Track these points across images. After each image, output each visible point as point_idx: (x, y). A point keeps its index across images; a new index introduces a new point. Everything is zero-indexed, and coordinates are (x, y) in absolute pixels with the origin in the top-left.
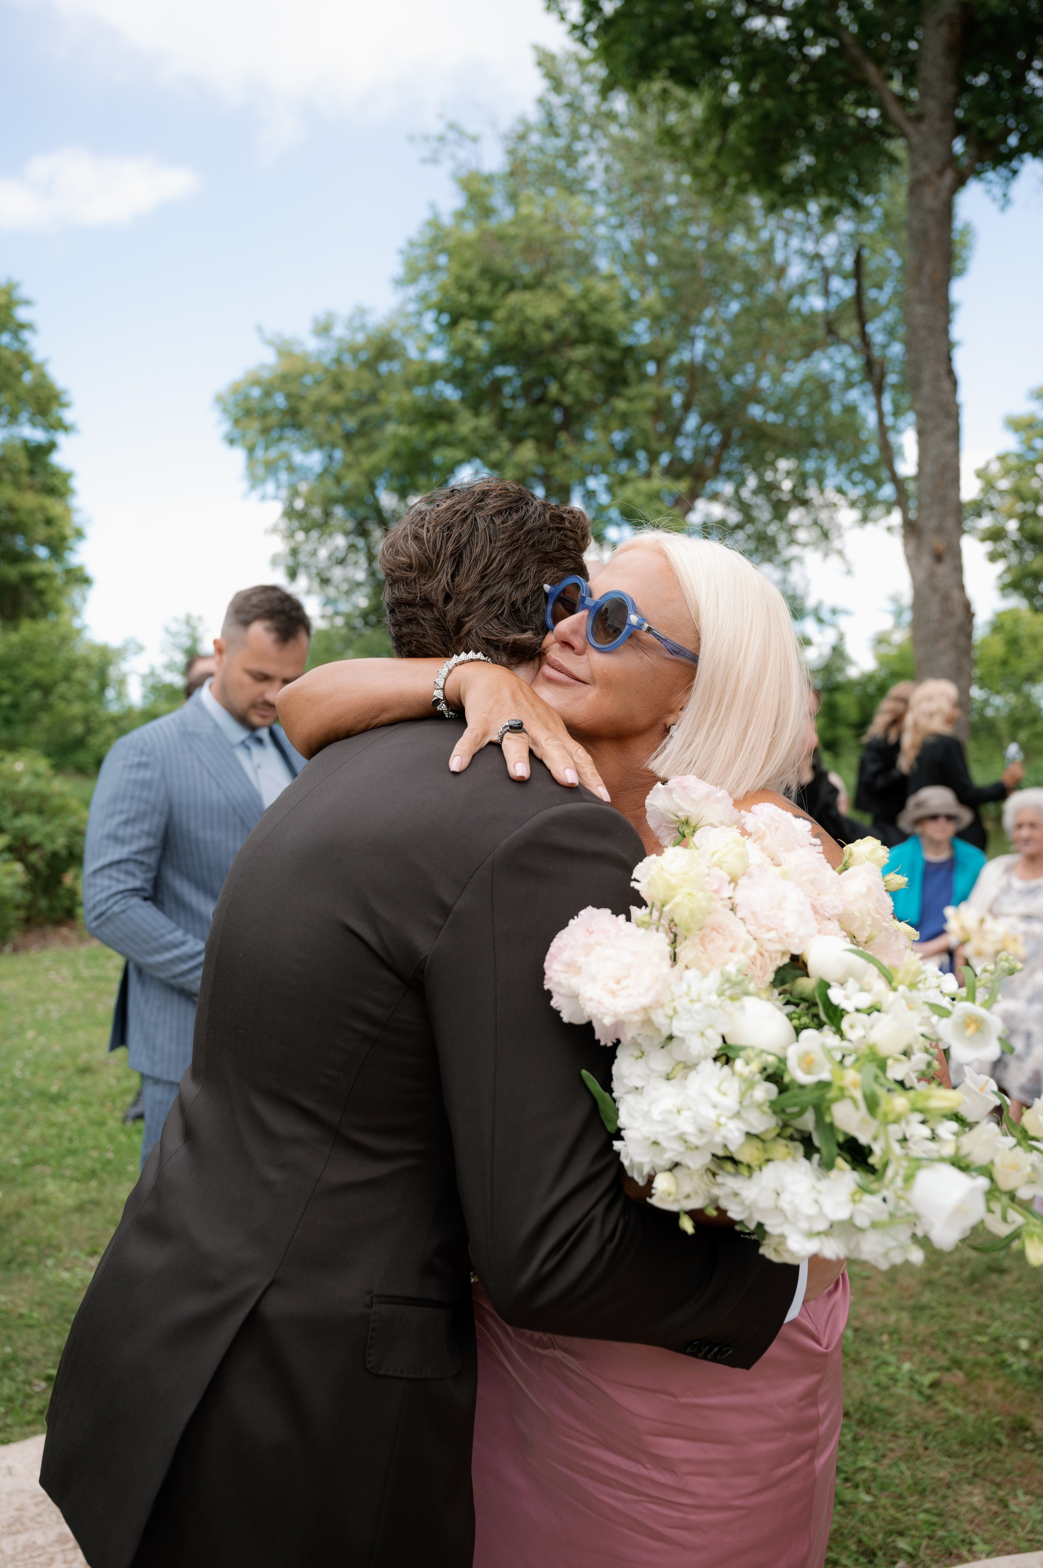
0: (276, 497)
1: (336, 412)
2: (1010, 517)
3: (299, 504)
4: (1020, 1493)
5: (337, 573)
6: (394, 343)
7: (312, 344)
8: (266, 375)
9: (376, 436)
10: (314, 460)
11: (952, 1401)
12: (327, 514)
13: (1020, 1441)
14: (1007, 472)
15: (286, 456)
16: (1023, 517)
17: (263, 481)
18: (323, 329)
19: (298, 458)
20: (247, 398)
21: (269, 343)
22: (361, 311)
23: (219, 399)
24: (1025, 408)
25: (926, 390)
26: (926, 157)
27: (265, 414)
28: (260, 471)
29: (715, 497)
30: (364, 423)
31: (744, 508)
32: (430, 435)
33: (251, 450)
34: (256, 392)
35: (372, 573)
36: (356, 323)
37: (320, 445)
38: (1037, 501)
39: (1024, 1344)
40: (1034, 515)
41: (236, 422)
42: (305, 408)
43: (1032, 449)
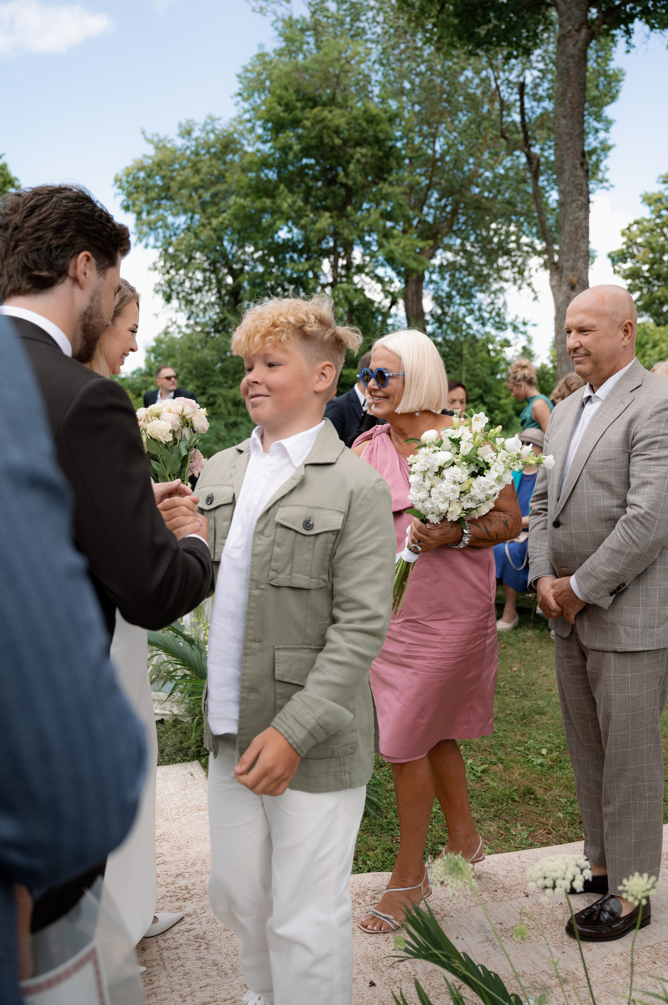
0: (155, 247)
1: (196, 189)
2: (645, 263)
3: (171, 250)
4: (518, 825)
5: (196, 298)
6: (234, 141)
7: (180, 142)
8: (148, 162)
9: (223, 204)
10: (182, 220)
11: (493, 780)
12: (191, 258)
13: (526, 800)
14: (642, 232)
15: (163, 219)
16: (653, 262)
17: (146, 235)
18: (187, 133)
19: (170, 219)
20: (136, 178)
21: (149, 141)
22: (212, 119)
23: (117, 180)
24: (656, 188)
25: (566, 176)
26: (569, 19)
27: (148, 190)
28: (145, 229)
29: (448, 248)
30: (214, 196)
31: (468, 255)
32: (258, 204)
33: (139, 214)
34: (142, 174)
35: (220, 298)
36: (209, 127)
37: (185, 212)
38: (663, 253)
39: (544, 751)
40: (661, 261)
41: (129, 195)
42: (174, 185)
43: (660, 216)
